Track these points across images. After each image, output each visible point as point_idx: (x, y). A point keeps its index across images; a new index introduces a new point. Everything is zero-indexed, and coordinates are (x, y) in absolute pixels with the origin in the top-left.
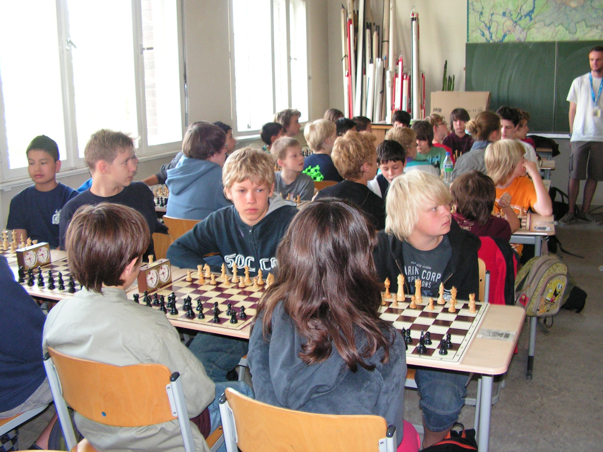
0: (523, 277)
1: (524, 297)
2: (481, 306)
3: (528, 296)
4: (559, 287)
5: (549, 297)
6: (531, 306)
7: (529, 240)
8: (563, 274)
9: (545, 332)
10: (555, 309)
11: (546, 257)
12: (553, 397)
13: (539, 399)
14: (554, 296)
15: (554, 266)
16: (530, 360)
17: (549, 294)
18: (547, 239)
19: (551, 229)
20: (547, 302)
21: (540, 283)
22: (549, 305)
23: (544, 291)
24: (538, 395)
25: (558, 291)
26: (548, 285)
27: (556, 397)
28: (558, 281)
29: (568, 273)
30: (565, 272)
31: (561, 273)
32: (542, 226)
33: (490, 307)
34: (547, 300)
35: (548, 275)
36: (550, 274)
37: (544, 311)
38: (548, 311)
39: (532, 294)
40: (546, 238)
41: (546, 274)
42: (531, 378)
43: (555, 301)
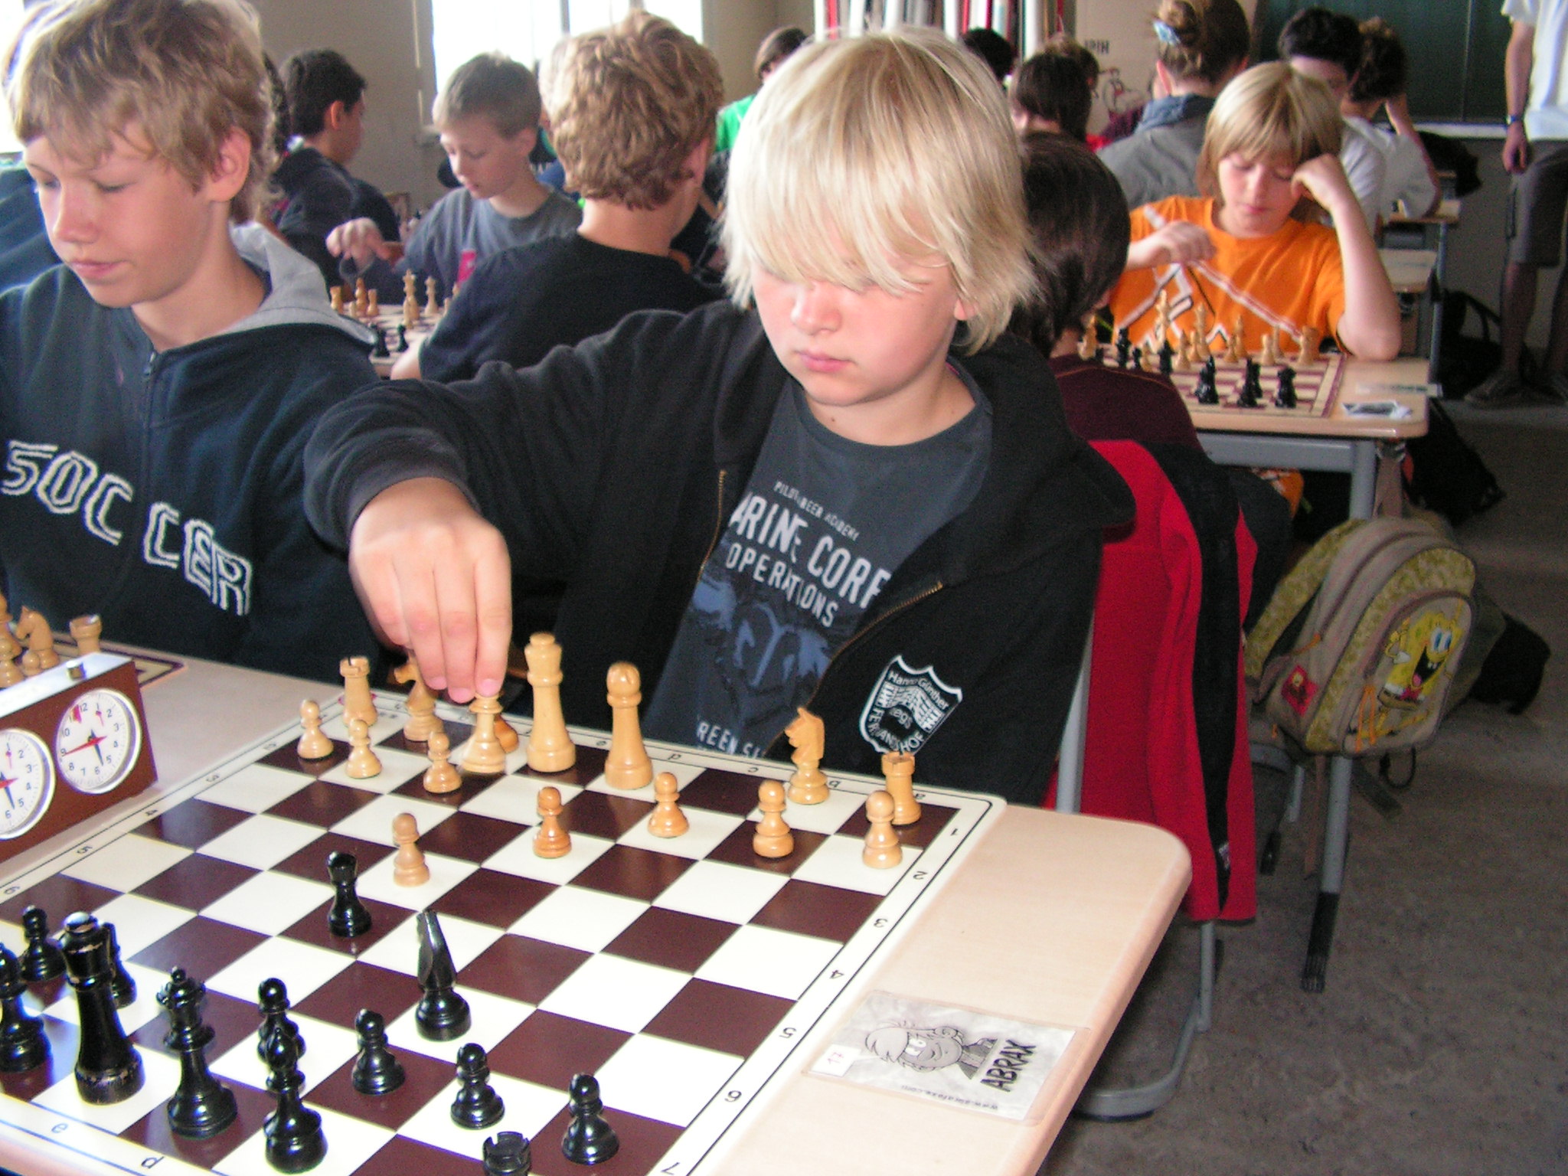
0: (1301, 599)
1: (1298, 678)
2: (949, 813)
3: (1314, 676)
4: (1438, 642)
5: (1395, 683)
6: (1326, 714)
7: (1329, 458)
8: (1456, 594)
9: (1386, 805)
10: (1422, 726)
11: (1390, 524)
12: (1396, 1078)
13: (1341, 1087)
14: (1417, 679)
15: (1422, 563)
16: (1325, 905)
17: (1397, 671)
18: (1400, 452)
19: (1410, 412)
20: (1387, 701)
21: (1361, 628)
22: (1394, 714)
23: (1377, 658)
24: (1337, 1064)
25: (1433, 656)
26: (1394, 636)
27: (1408, 1077)
28: (1436, 619)
29: (1478, 586)
30: (1466, 585)
31: (1449, 586)
32: (1377, 402)
33: (1000, 823)
34: (1387, 693)
35: (1395, 596)
36: (1403, 591)
37: (1376, 734)
38: (1392, 733)
39: (1327, 671)
40: (1397, 449)
41: (1386, 594)
42: (1321, 987)
43: (1421, 697)
